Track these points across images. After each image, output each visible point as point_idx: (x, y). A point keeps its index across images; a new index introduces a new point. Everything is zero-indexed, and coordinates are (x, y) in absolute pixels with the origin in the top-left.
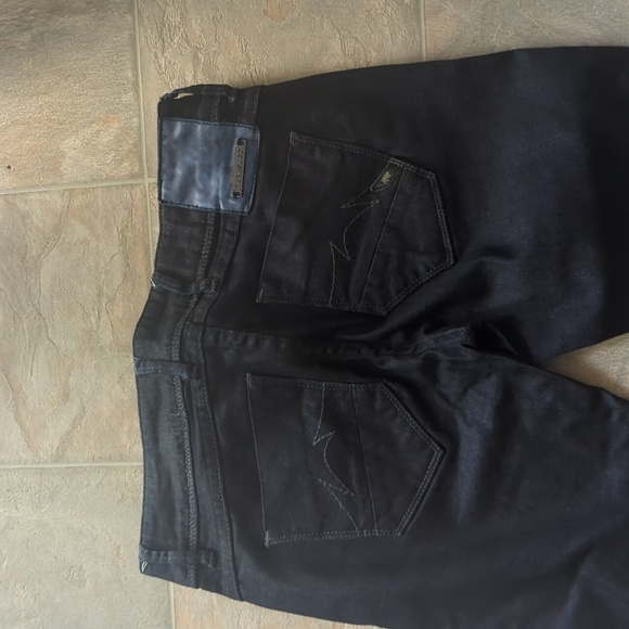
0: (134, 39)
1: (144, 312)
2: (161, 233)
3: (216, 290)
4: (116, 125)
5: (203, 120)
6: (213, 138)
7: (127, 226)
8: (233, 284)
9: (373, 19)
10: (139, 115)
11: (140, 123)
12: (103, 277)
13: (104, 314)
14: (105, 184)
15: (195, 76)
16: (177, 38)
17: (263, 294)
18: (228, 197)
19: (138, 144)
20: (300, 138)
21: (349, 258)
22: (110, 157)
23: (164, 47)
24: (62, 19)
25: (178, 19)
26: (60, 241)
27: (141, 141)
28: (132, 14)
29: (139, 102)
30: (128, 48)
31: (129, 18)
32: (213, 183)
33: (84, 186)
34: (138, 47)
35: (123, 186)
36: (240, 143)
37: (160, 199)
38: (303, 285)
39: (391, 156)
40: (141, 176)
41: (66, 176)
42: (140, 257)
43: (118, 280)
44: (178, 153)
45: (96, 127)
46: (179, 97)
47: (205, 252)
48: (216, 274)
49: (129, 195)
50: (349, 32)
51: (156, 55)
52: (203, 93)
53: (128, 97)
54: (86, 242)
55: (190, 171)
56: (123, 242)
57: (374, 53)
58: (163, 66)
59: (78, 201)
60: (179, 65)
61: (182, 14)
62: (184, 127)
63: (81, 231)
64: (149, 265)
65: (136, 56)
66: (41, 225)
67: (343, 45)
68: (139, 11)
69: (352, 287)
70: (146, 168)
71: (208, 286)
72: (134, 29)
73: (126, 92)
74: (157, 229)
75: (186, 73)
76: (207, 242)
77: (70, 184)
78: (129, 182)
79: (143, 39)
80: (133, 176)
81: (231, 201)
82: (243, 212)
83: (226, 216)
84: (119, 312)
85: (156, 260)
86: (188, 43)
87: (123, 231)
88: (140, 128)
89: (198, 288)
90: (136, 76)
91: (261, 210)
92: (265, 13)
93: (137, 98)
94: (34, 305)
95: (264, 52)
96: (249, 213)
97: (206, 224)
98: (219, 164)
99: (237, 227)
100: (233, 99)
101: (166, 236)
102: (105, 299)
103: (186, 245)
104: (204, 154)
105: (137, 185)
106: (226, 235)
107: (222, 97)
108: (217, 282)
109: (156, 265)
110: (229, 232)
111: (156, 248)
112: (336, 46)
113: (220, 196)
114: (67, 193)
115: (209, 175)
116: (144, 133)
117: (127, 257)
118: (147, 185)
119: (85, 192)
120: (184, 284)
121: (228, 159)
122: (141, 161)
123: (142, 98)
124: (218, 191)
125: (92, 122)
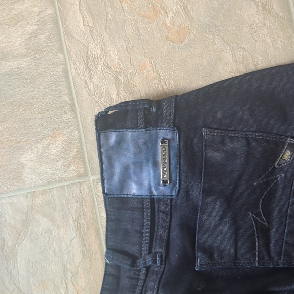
0: (67, 72)
1: (103, 284)
2: (107, 218)
3: (161, 264)
4: (62, 139)
5: (132, 129)
6: (141, 142)
7: (80, 215)
8: (175, 256)
9: (256, 32)
10: (78, 129)
11: (80, 135)
12: (66, 257)
13: (70, 285)
14: (58, 185)
15: (118, 94)
16: (100, 66)
17: (200, 262)
18: (159, 185)
19: (80, 151)
20: (211, 132)
21: (266, 224)
22: (60, 164)
23: (91, 74)
24: (9, 64)
25: (99, 52)
26: (29, 232)
27: (83, 149)
28: (63, 52)
29: (77, 119)
30: (63, 79)
31: (61, 56)
32: (145, 175)
33: (42, 188)
34: (71, 77)
35: (73, 184)
36: (163, 142)
37: (104, 193)
38: (232, 251)
39: (288, 137)
40: (86, 175)
41: (28, 182)
42: (93, 238)
43: (78, 258)
44: (115, 156)
45: (46, 142)
46: (110, 113)
47: (146, 230)
48: (158, 249)
49: (78, 191)
50: (237, 44)
51: (86, 82)
52: (130, 108)
53: (68, 116)
54: (49, 231)
55: (126, 169)
56: (78, 228)
57: (260, 58)
58: (92, 89)
59: (39, 200)
60: (105, 87)
61: (101, 48)
62: (117, 136)
63: (44, 223)
64: (101, 243)
65: (70, 84)
66: (13, 222)
67: (234, 55)
68: (67, 50)
69: (272, 247)
70: (89, 169)
71: (154, 261)
72: (66, 64)
73: (66, 113)
74: (104, 215)
75: (111, 92)
76: (147, 222)
77: (31, 188)
78: (77, 181)
79: (73, 71)
80: (79, 176)
81: (162, 188)
82: (172, 196)
83: (159, 200)
84: (82, 283)
85: (107, 240)
86: (109, 69)
87: (77, 219)
88: (80, 138)
89: (145, 263)
90: (72, 100)
91: (187, 193)
92: (167, 38)
93: (75, 116)
94: (15, 284)
95: (171, 69)
96: (177, 196)
97: (143, 208)
98: (148, 161)
99: (169, 207)
100: (154, 110)
101: (112, 220)
102: (70, 274)
103: (129, 226)
104: (135, 154)
105: (83, 183)
106: (162, 215)
107: (145, 109)
108: (161, 257)
109: (107, 244)
110: (164, 212)
111: (105, 229)
112: (227, 56)
113: (152, 185)
114: (30, 195)
115: (141, 170)
116: (84, 143)
117: (83, 239)
118: (91, 182)
119: (43, 193)
120: (134, 259)
121: (155, 155)
122: (84, 163)
123: (79, 115)
124: (150, 181)
125: (43, 139)
